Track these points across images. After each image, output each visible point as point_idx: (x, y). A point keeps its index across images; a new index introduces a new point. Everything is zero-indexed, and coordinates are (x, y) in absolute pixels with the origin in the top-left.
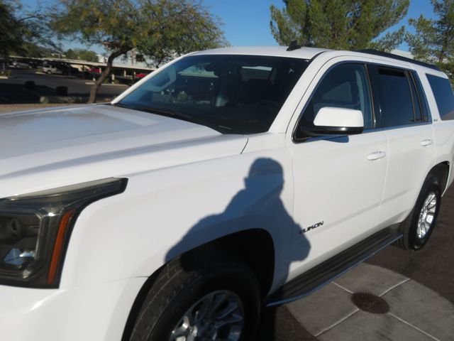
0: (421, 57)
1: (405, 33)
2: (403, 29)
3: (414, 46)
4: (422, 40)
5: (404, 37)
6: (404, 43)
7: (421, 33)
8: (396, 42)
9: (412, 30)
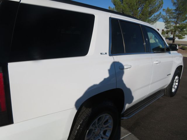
0: (168, 24)
1: (161, 14)
2: (160, 13)
3: (165, 19)
4: (168, 17)
5: (161, 16)
6: (161, 18)
7: (168, 15)
8: (158, 18)
9: (164, 13)
